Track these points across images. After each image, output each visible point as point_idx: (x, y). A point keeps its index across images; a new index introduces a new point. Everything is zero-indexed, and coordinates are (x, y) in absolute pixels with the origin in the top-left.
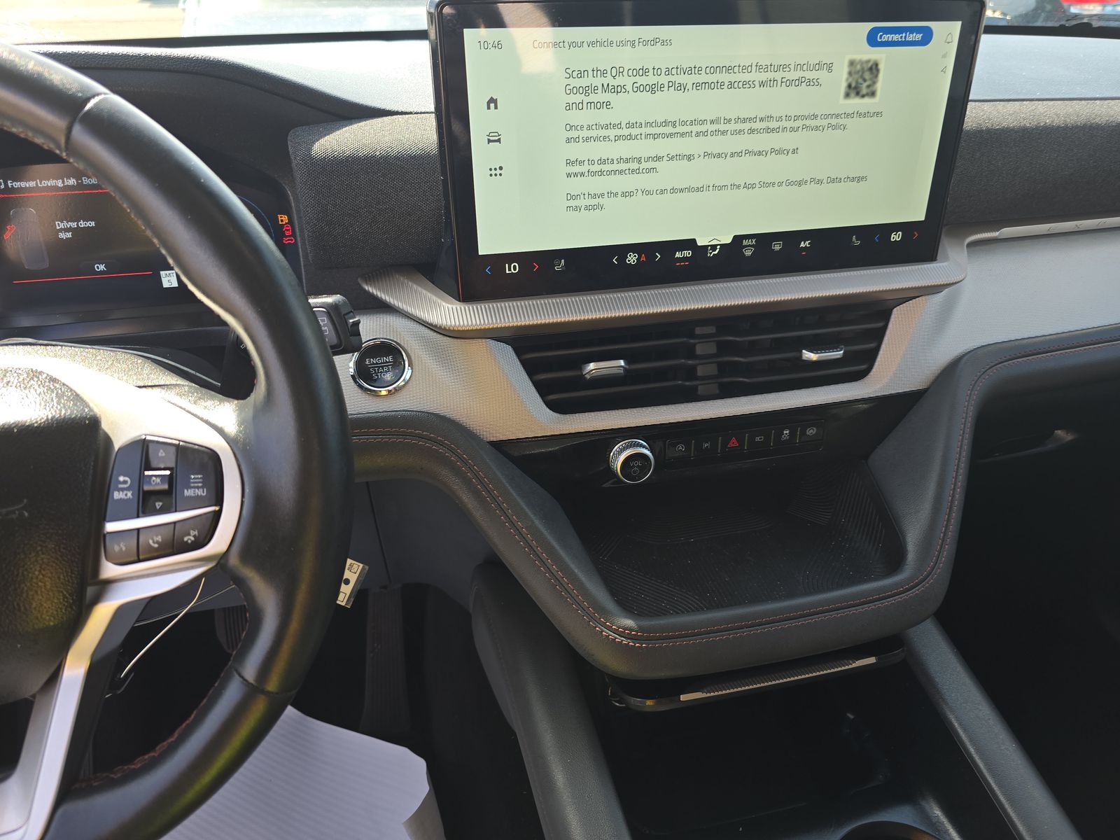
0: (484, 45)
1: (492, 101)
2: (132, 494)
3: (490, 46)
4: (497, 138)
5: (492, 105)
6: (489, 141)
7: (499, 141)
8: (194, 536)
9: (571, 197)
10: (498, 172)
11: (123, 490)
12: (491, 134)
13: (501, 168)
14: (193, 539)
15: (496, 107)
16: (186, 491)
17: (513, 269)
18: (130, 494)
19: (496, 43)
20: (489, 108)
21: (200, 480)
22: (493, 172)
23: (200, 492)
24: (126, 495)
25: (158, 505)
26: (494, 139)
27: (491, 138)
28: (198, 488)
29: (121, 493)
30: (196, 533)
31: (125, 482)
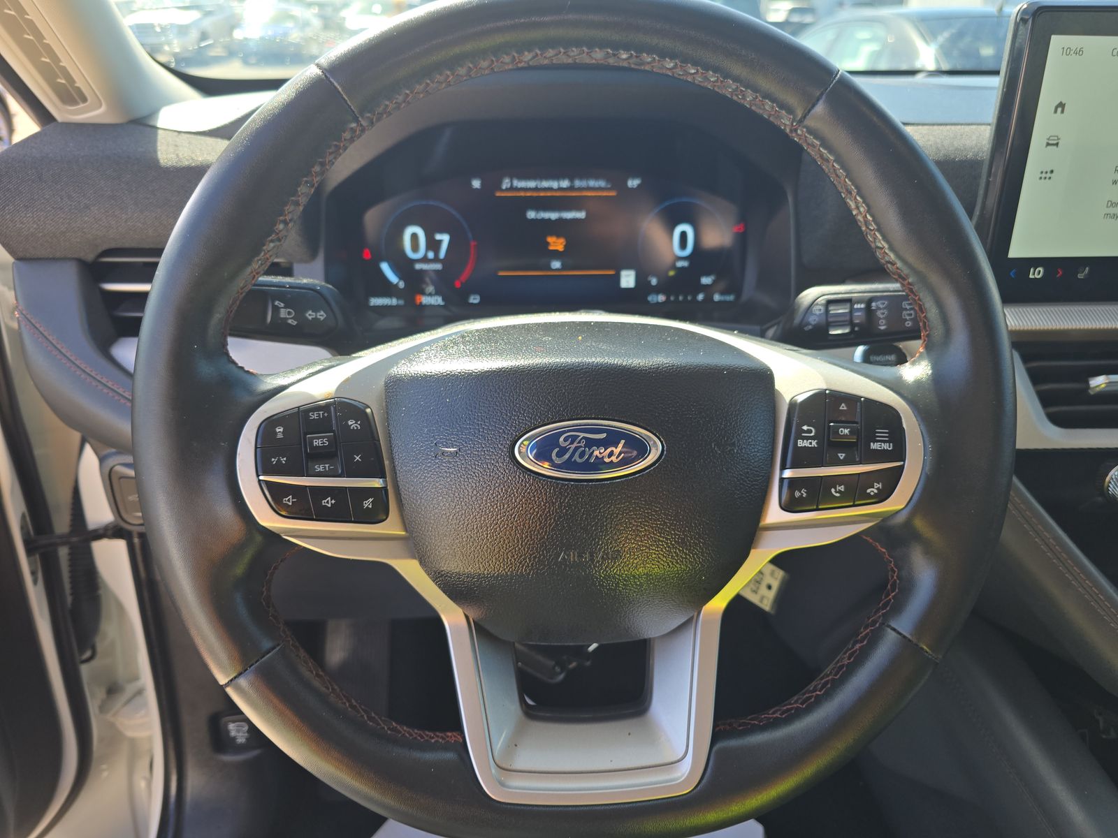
0: (1067, 51)
1: (1061, 105)
2: (817, 443)
3: (1072, 52)
4: (1055, 142)
5: (1059, 109)
6: (1048, 144)
7: (1057, 144)
8: (878, 489)
9: (1112, 204)
10: (1048, 175)
11: (807, 438)
12: (1051, 138)
13: (1052, 172)
14: (876, 491)
15: (1062, 112)
16: (872, 444)
17: (1037, 273)
18: (814, 443)
19: (1078, 50)
20: (1056, 111)
21: (887, 435)
22: (1044, 175)
23: (886, 446)
24: (811, 443)
25: (842, 456)
26: (1053, 143)
27: (1051, 142)
28: (884, 442)
29: (805, 441)
30: (880, 486)
31: (810, 431)
